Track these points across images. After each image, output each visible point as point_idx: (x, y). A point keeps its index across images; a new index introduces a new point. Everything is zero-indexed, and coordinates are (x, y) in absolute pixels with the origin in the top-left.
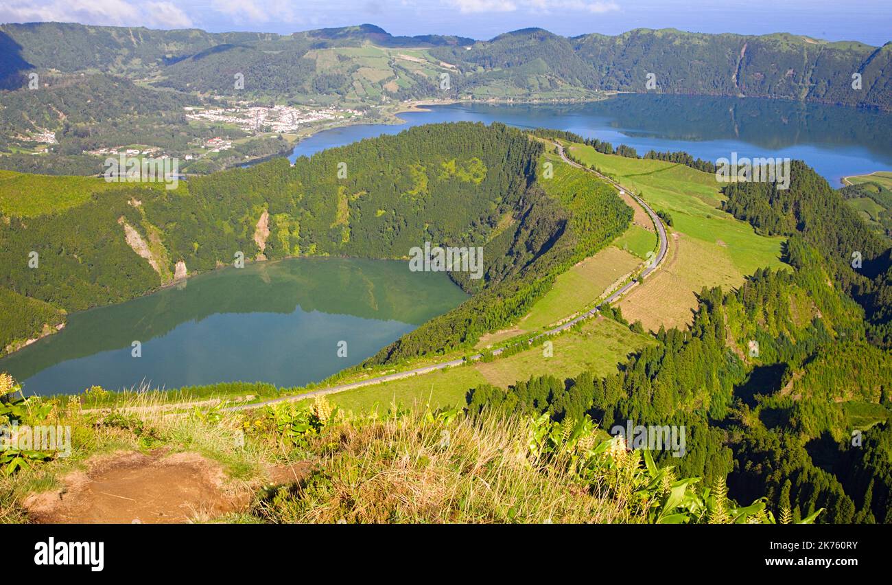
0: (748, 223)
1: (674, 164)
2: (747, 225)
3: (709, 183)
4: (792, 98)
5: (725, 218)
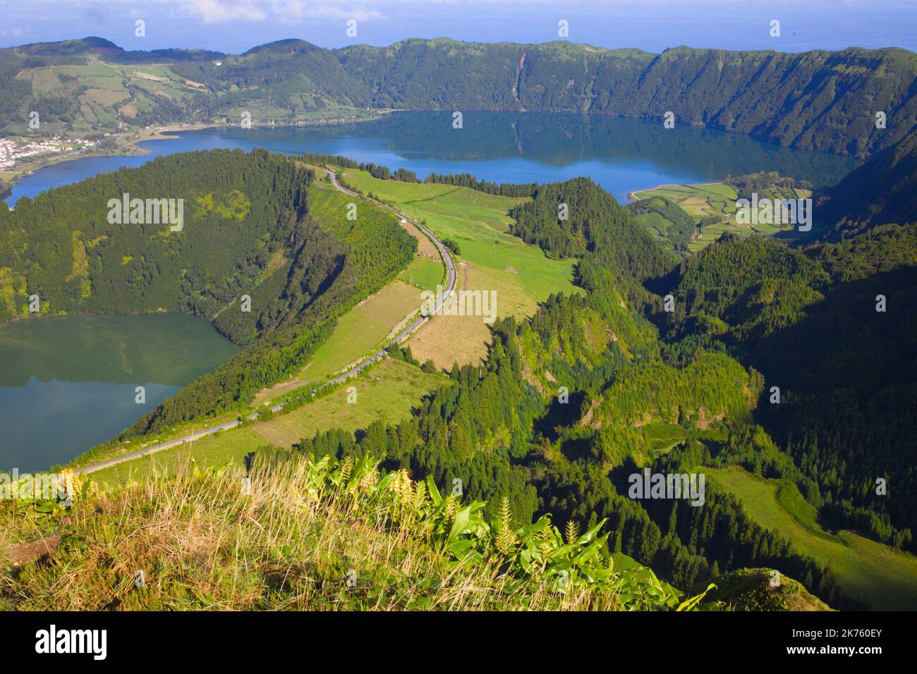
0: (537, 246)
1: (457, 187)
2: (536, 249)
3: (495, 206)
4: (574, 111)
5: (514, 242)
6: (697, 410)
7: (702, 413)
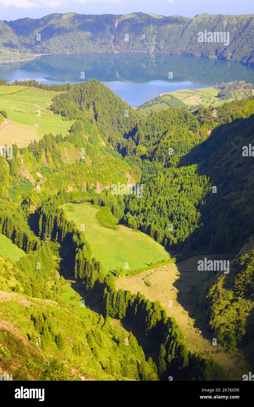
0: (60, 115)
1: (28, 87)
3: (47, 96)
4: (145, 52)
5: (47, 113)
6: (96, 184)
7: (98, 186)
